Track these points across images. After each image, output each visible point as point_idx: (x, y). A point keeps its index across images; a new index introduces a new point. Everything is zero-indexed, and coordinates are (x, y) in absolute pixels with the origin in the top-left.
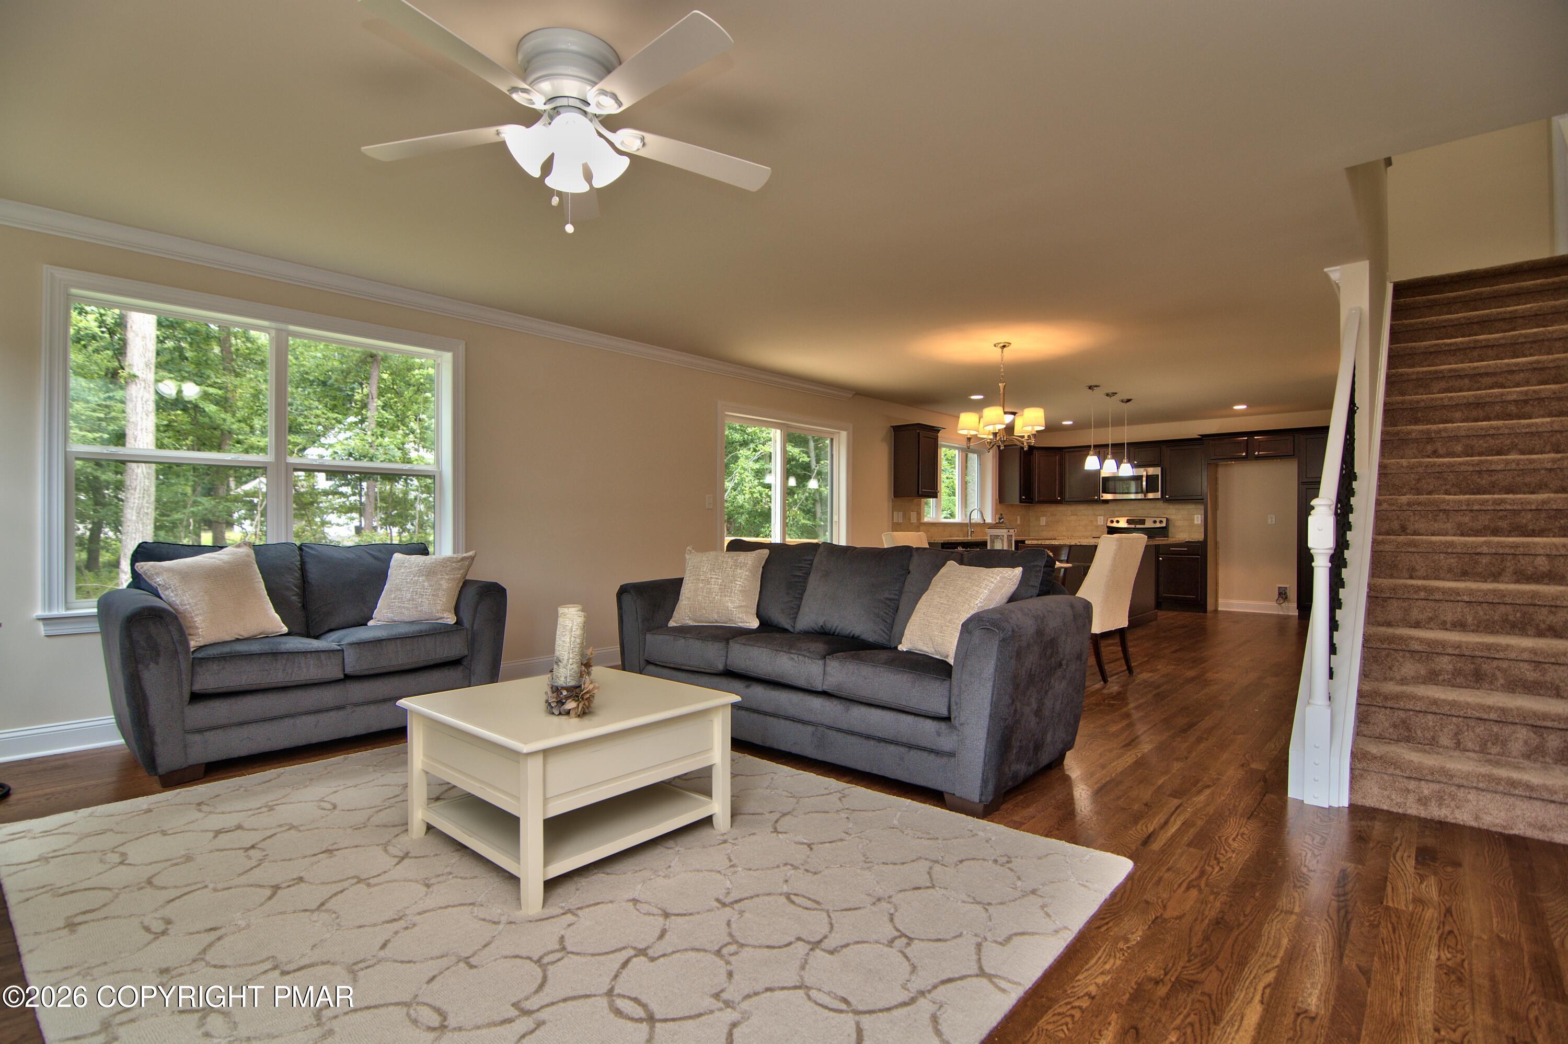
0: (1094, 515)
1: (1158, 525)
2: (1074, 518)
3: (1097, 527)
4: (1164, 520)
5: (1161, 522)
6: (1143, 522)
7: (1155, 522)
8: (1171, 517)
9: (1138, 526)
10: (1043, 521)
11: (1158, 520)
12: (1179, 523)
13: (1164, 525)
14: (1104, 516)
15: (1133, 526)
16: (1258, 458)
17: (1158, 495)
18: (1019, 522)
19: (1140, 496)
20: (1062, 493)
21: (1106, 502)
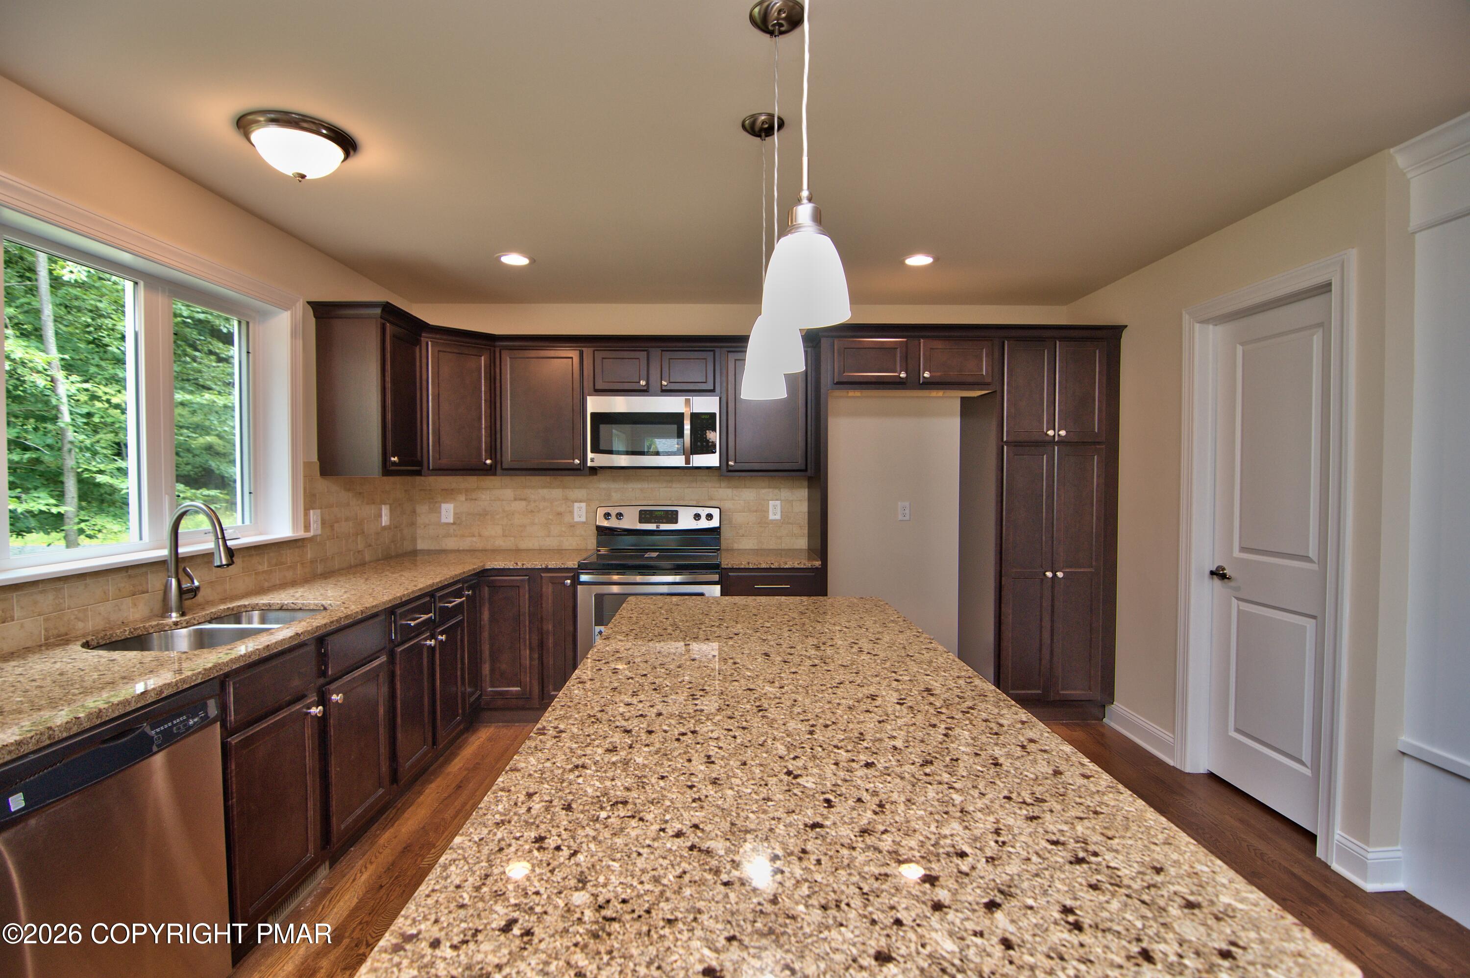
0: (566, 499)
1: (703, 524)
2: (520, 506)
3: (573, 526)
4: (716, 513)
5: (710, 517)
6: (672, 517)
7: (697, 517)
8: (727, 505)
9: (664, 527)
10: (448, 512)
11: (704, 512)
12: (739, 518)
13: (715, 523)
14: (588, 501)
15: (652, 527)
16: (929, 385)
17: (712, 460)
18: (385, 520)
19: (679, 461)
20: (494, 450)
21: (594, 470)
